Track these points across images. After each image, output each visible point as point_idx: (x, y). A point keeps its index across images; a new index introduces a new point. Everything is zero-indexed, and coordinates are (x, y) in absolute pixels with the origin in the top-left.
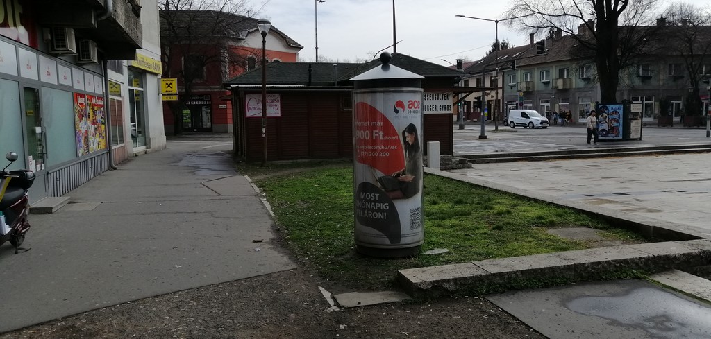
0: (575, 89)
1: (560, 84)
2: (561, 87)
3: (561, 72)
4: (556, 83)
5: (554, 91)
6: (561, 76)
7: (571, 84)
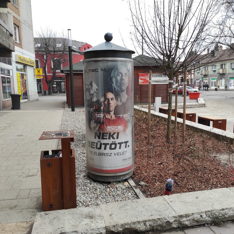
0: (228, 73)
1: (221, 71)
2: (221, 73)
3: (222, 65)
4: (219, 71)
5: (218, 75)
6: (222, 67)
7: (226, 71)
